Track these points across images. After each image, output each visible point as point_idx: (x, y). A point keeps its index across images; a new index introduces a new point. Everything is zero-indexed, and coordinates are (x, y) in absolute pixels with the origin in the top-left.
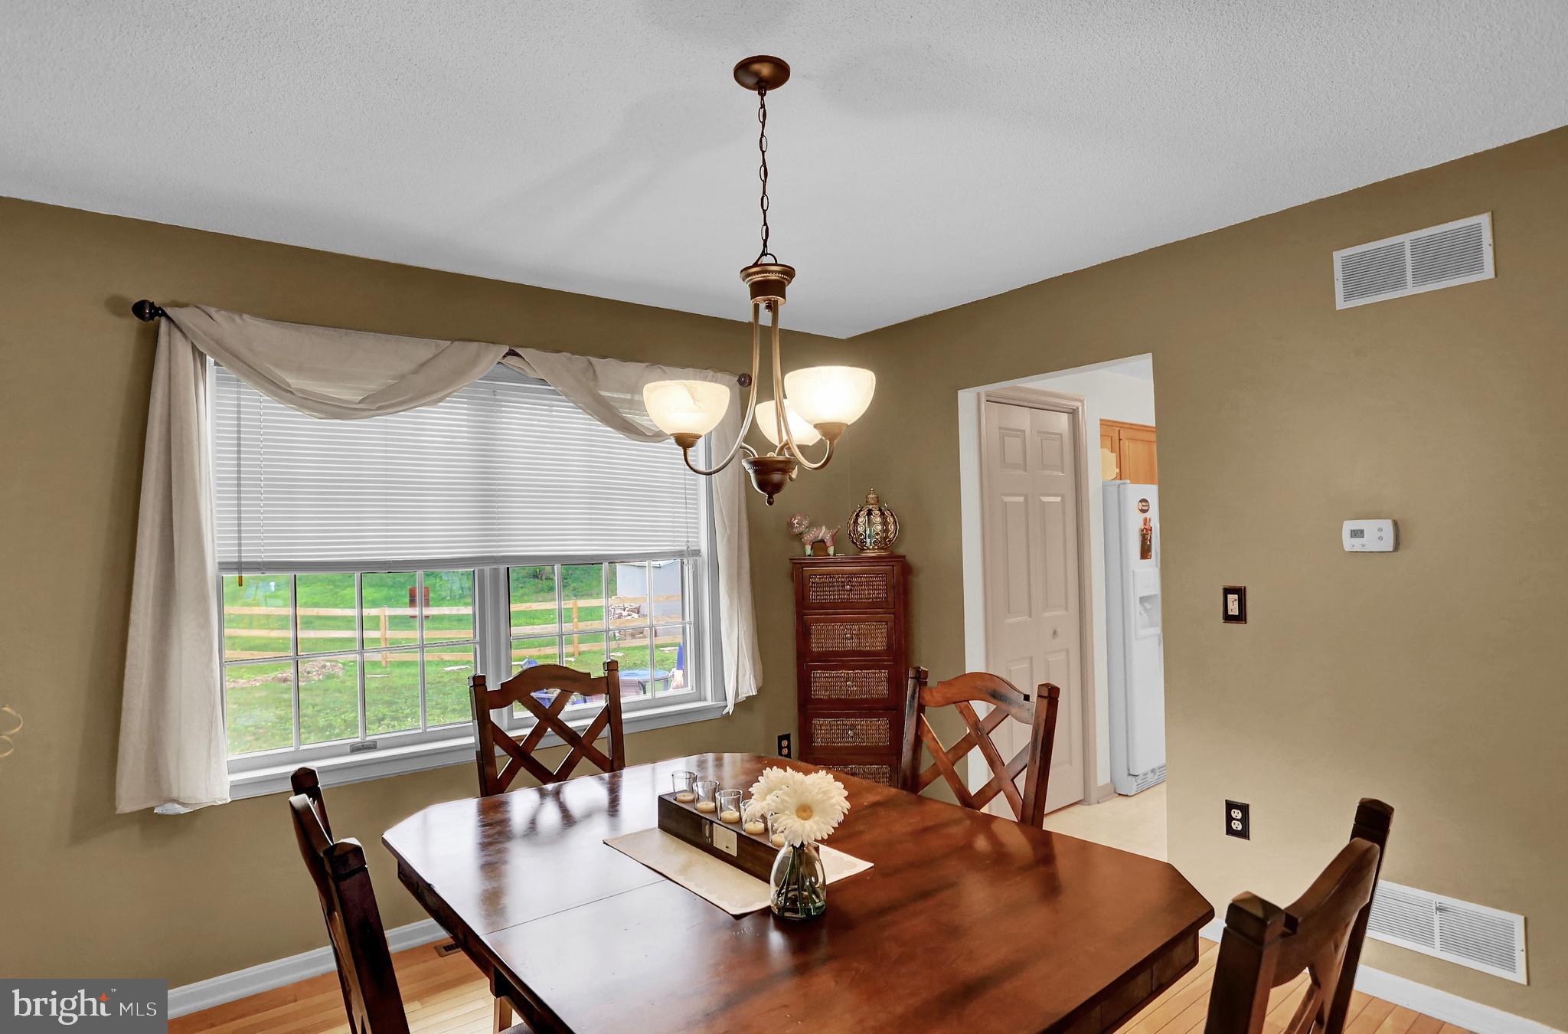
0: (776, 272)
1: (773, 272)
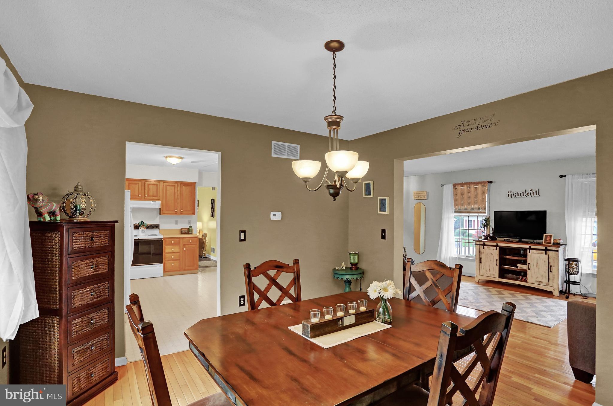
0: (335, 118)
1: (334, 118)
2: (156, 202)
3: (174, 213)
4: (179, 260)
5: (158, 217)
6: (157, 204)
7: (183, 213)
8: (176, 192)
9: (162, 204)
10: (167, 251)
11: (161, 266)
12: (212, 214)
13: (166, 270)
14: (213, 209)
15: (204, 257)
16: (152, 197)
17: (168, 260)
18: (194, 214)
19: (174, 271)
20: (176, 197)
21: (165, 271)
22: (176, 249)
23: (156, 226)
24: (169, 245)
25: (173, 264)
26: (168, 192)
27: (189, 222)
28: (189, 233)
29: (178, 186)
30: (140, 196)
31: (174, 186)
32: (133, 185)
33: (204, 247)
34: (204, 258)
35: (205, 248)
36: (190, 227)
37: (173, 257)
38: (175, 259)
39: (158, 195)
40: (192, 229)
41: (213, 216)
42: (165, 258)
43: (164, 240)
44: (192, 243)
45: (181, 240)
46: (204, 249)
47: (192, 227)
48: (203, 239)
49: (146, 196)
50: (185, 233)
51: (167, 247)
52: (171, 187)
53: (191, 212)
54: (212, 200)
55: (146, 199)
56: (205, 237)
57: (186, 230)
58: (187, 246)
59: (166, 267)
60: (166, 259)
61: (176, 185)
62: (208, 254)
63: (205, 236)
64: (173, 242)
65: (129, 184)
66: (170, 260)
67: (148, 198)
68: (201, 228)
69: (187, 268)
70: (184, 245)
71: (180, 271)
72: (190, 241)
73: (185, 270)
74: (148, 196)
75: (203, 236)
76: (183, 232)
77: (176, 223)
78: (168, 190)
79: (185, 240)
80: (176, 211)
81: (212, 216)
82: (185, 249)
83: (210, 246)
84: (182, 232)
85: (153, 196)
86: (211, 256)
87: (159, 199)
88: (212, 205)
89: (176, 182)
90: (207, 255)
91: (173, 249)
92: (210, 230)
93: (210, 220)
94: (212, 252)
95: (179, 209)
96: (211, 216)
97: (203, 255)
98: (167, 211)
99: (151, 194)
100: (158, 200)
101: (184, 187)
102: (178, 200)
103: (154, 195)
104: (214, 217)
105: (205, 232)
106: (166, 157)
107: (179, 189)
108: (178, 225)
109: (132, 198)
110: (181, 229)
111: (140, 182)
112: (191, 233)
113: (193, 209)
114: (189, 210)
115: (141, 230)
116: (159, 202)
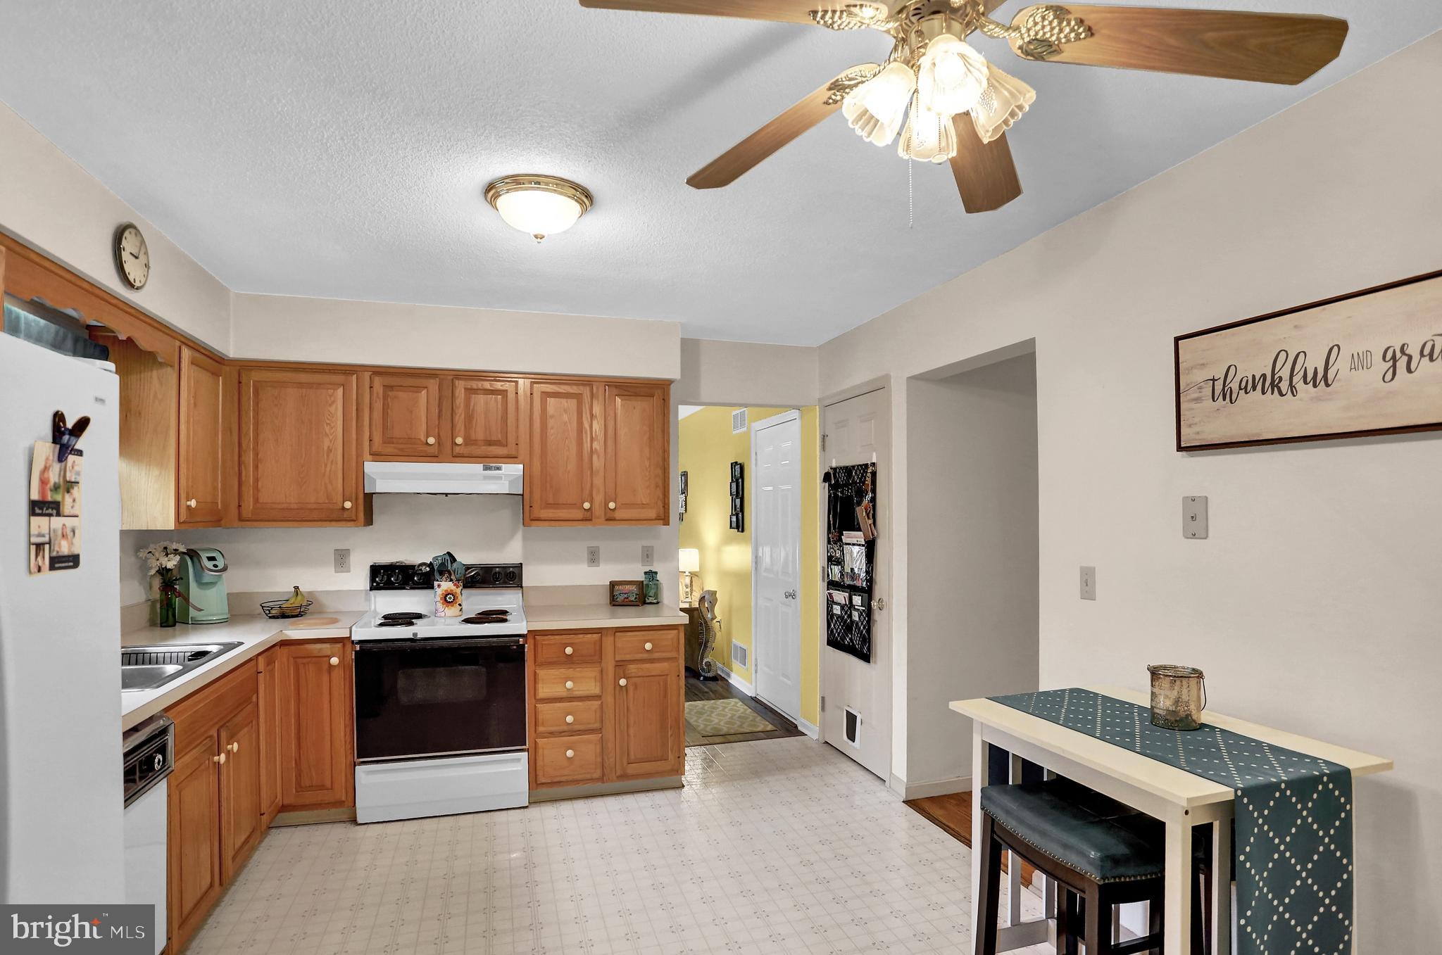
2: (499, 469)
3: (579, 515)
4: (599, 730)
5: (519, 536)
6: (509, 477)
7: (618, 515)
8: (586, 425)
9: (527, 477)
10: (544, 690)
11: (518, 760)
12: (734, 519)
13: (542, 780)
14: (738, 501)
15: (706, 675)
16: (484, 448)
17: (552, 734)
18: (665, 520)
19: (576, 782)
20: (587, 445)
21: (535, 782)
22: (582, 682)
23: (508, 577)
24: (550, 664)
25: (570, 753)
26: (551, 423)
27: (647, 555)
28: (644, 603)
29: (592, 395)
30: (431, 440)
31: (578, 397)
32: (402, 395)
33: (707, 642)
34: (706, 679)
35: (709, 645)
36: (651, 575)
37: (569, 719)
38: (577, 727)
39: (511, 439)
40: (657, 585)
41: (737, 527)
42: (536, 724)
43: (530, 641)
44: (656, 655)
45: (608, 641)
46: (706, 646)
47: (659, 577)
48: (704, 610)
49: (459, 440)
50: (626, 604)
51: (542, 673)
52: (564, 401)
53: (652, 513)
54: (734, 465)
55: (458, 457)
56: (713, 603)
57: (634, 588)
58: (632, 668)
59: (539, 763)
60: (541, 729)
61: (586, 391)
62: (721, 666)
63: (709, 598)
64: (569, 650)
65: (388, 388)
66: (560, 734)
67: (465, 451)
68: (698, 570)
69: (632, 769)
70: (621, 665)
71: (602, 779)
72: (648, 646)
73: (624, 777)
74: (468, 441)
75: (702, 599)
76: (620, 598)
77: (593, 558)
78: (552, 417)
79: (623, 639)
80: (587, 505)
81: (734, 525)
82: (623, 682)
83: (729, 634)
84: (618, 596)
85: (490, 443)
86: (733, 675)
87: (513, 453)
88: (734, 485)
89: (587, 381)
90: (719, 669)
91: (569, 684)
92: (724, 574)
93: (727, 541)
94: (737, 659)
95: (599, 498)
96: (731, 527)
97: (703, 670)
98: (548, 505)
99: (479, 434)
100: (512, 458)
101: (618, 400)
102: (595, 457)
103: (494, 438)
104: (743, 531)
105: (711, 584)
106: (491, 191)
107: (597, 409)
108: (599, 566)
109: (400, 453)
110: (613, 585)
111: (432, 381)
112: (651, 603)
113: (660, 504)
114: (643, 506)
115: (439, 592)
116: (514, 470)
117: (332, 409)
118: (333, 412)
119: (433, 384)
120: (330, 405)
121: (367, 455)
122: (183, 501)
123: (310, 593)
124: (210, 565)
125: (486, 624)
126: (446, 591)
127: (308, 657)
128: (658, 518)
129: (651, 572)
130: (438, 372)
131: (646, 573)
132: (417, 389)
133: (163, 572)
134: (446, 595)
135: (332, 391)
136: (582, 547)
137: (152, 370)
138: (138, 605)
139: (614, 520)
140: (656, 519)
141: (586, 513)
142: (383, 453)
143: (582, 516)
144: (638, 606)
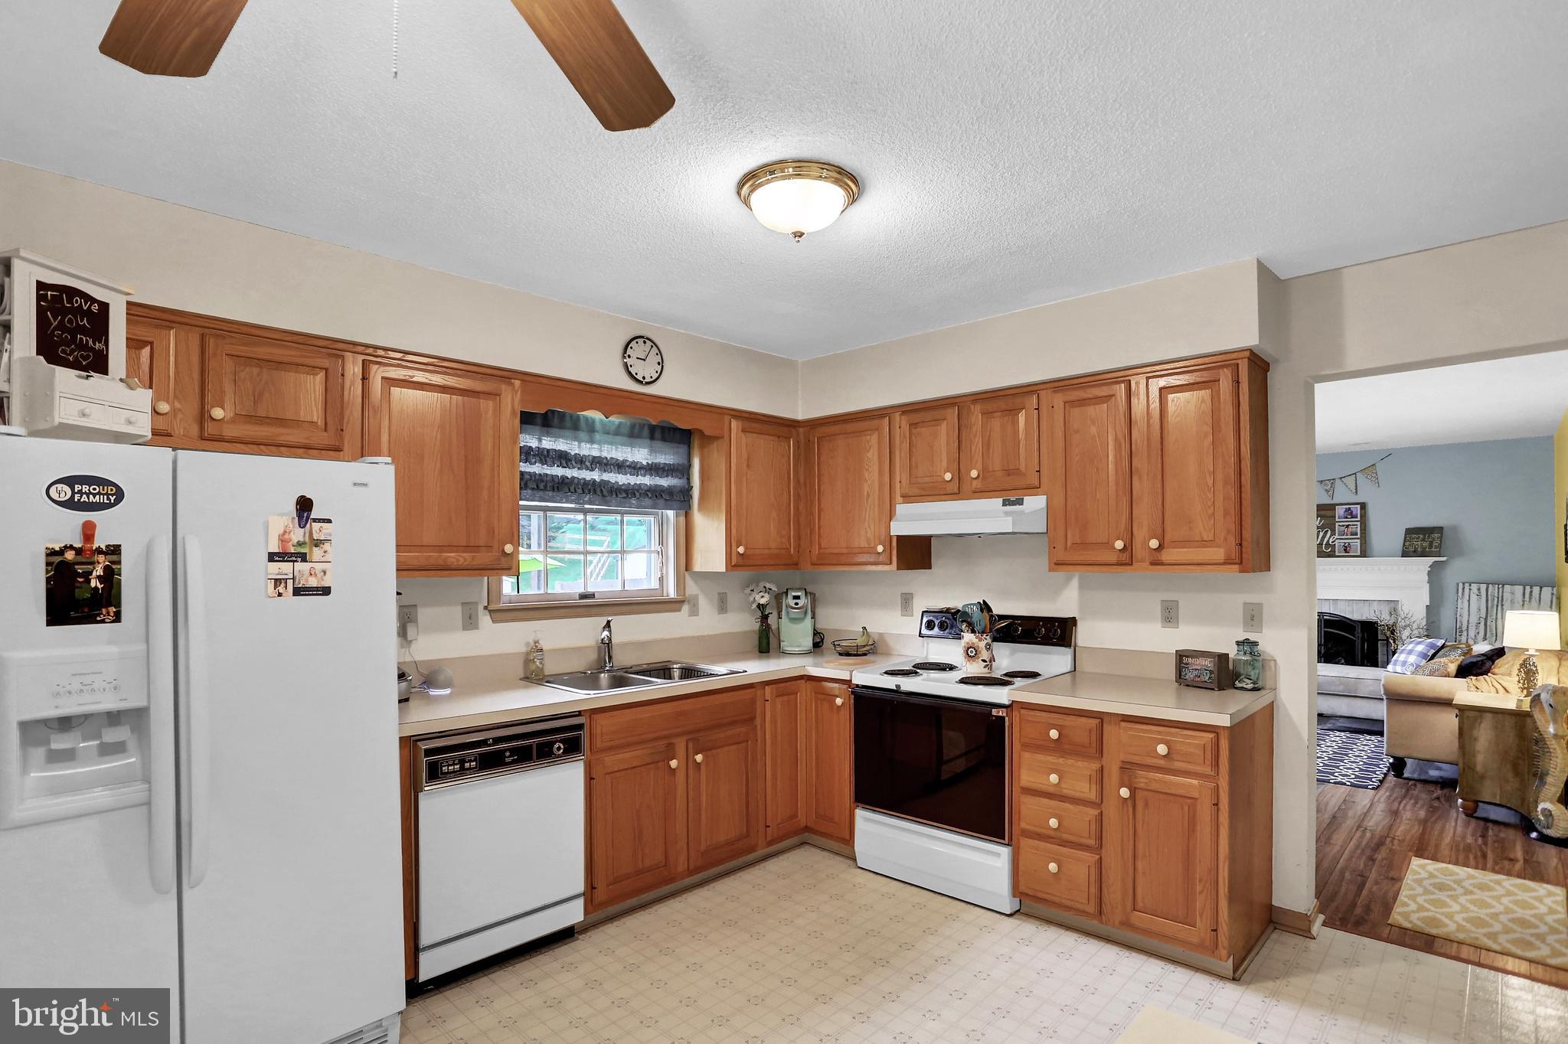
2: (1021, 503)
3: (1113, 557)
4: (1096, 850)
5: (1075, 584)
6: (1034, 512)
7: (1166, 557)
9: (1052, 511)
10: (1027, 778)
13: (1029, 890)
15: (1545, 832)
16: (1002, 479)
17: (1035, 836)
18: (1241, 563)
19: (1066, 908)
21: (1017, 888)
22: (1070, 779)
24: (1037, 746)
25: (1053, 867)
26: (1075, 440)
27: (1253, 616)
29: (1130, 395)
30: (948, 477)
31: (1109, 400)
32: (925, 431)
34: (1544, 838)
36: (1249, 647)
37: (1053, 823)
38: (1064, 837)
39: (1031, 466)
40: (1258, 661)
42: (1019, 818)
43: (1015, 714)
44: (1178, 765)
45: (1110, 733)
47: (1262, 651)
48: (1539, 718)
49: (974, 474)
50: (1196, 686)
51: (1026, 756)
52: (1090, 409)
53: (1219, 554)
55: (978, 493)
57: (1212, 664)
58: (1142, 777)
59: (1025, 867)
60: (1023, 826)
61: (1120, 391)
63: (1548, 699)
64: (1054, 734)
65: (914, 426)
66: (1045, 839)
67: (981, 485)
69: (1137, 919)
70: (1126, 768)
71: (1098, 917)
72: (1161, 749)
73: (1128, 925)
74: (984, 474)
75: (1535, 700)
76: (1190, 677)
77: (1170, 615)
79: (1130, 732)
80: (1119, 544)
82: (1124, 792)
84: (1187, 673)
85: (1009, 472)
87: (1036, 482)
89: (1121, 377)
91: (1057, 777)
95: (1141, 534)
97: (1538, 822)
98: (1079, 546)
99: (997, 463)
100: (1033, 489)
102: (1135, 479)
103: (1012, 467)
106: (751, 179)
107: (1138, 411)
108: (1178, 628)
109: (923, 493)
110: (1181, 656)
111: (949, 411)
112: (1242, 689)
113: (1232, 540)
114: (1204, 543)
115: (963, 642)
116: (1035, 503)
117: (870, 455)
118: (870, 457)
119: (952, 414)
120: (868, 451)
121: (899, 499)
122: (734, 547)
123: (881, 634)
124: (792, 602)
125: (980, 687)
126: (968, 643)
127: (824, 694)
128: (1228, 562)
129: (1247, 642)
130: (957, 400)
131: (1238, 643)
132: (937, 421)
133: (759, 606)
134: (968, 648)
135: (869, 437)
136: (1154, 602)
137: (713, 443)
138: (754, 631)
139: (1162, 564)
140: (1224, 563)
141: (1121, 555)
142: (910, 494)
143: (1115, 559)
144: (1213, 689)
